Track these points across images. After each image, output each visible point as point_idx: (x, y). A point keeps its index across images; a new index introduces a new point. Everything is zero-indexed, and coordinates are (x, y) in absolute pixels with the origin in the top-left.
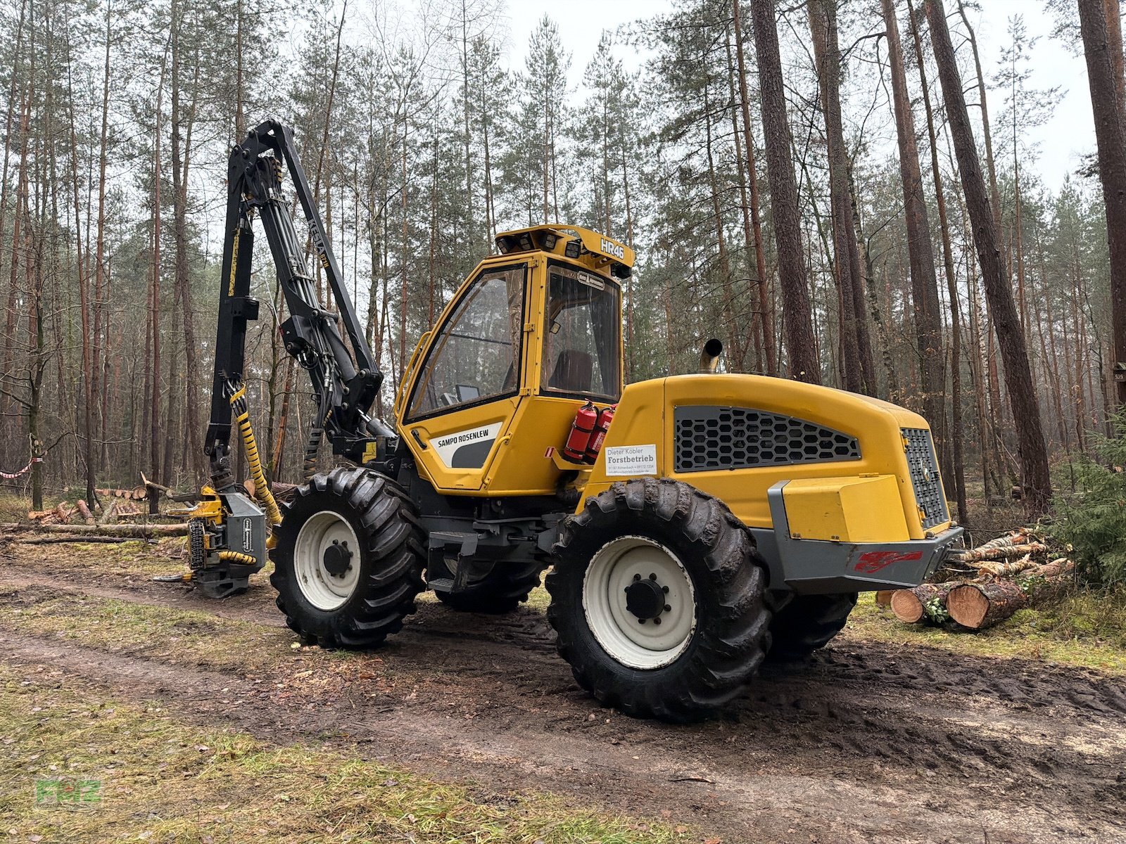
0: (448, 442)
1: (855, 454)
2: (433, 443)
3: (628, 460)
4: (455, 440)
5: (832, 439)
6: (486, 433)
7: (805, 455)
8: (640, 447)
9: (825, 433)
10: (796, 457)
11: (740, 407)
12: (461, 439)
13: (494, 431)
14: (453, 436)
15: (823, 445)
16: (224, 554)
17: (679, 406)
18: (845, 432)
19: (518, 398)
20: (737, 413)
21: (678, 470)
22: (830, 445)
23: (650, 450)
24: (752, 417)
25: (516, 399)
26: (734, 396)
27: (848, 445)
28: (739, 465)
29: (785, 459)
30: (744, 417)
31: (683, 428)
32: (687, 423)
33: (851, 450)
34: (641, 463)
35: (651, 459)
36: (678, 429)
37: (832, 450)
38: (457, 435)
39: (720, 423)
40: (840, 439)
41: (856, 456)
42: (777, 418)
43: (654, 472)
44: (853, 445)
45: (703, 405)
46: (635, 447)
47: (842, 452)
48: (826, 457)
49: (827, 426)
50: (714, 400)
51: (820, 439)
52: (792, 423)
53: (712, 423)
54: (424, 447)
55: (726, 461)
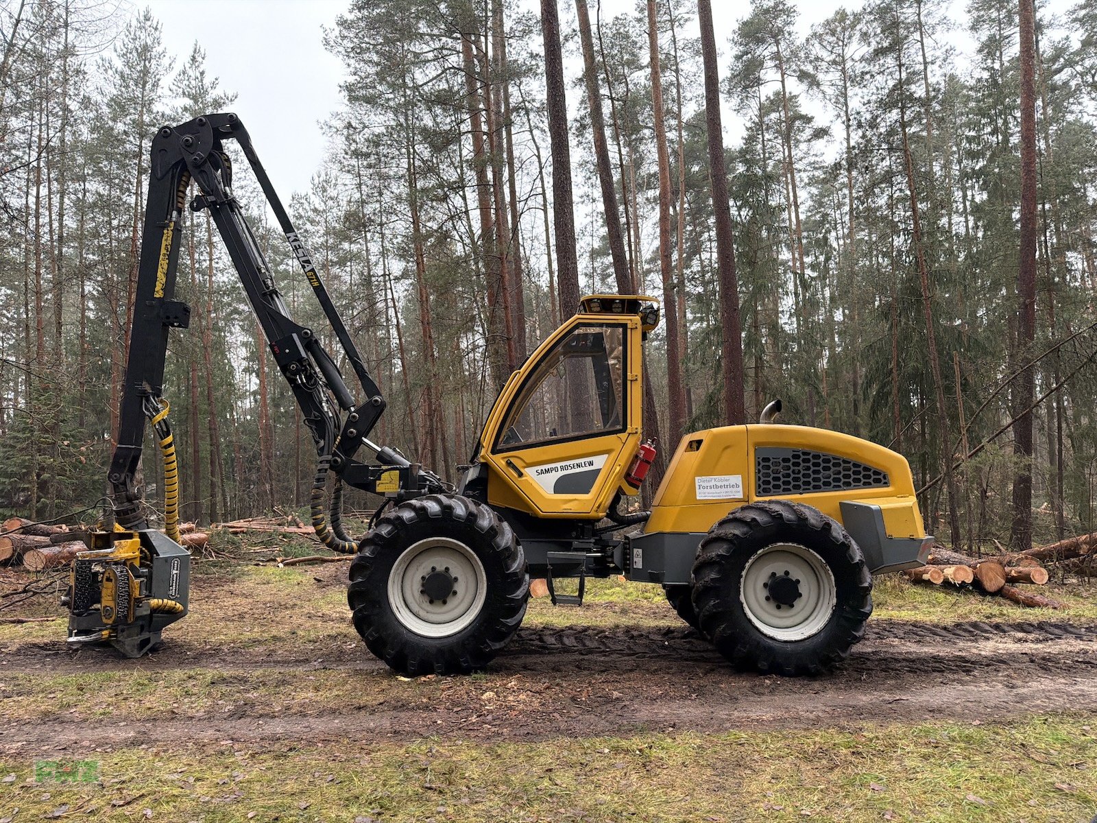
0: (547, 471)
1: (885, 483)
2: (530, 473)
3: (717, 487)
4: (556, 469)
5: (871, 473)
6: (591, 464)
7: (853, 484)
8: (727, 477)
9: (866, 469)
10: (848, 485)
11: (807, 450)
12: (562, 468)
13: (599, 462)
14: (553, 465)
15: (864, 477)
16: (154, 602)
17: (759, 448)
18: (879, 468)
19: (625, 435)
20: (804, 454)
21: (758, 494)
22: (869, 477)
23: (737, 479)
24: (816, 457)
25: (623, 436)
26: (803, 441)
27: (881, 477)
28: (807, 491)
29: (839, 486)
30: (810, 457)
31: (762, 464)
32: (766, 460)
33: (883, 481)
34: (729, 489)
35: (737, 486)
36: (759, 464)
37: (871, 481)
38: (558, 465)
39: (792, 461)
40: (876, 473)
41: (886, 484)
42: (834, 458)
43: (740, 496)
44: (885, 477)
45: (779, 447)
46: (723, 477)
47: (877, 481)
48: (867, 485)
49: (869, 464)
50: (788, 444)
51: (863, 473)
52: (845, 462)
53: (786, 460)
54: (521, 475)
55: (797, 487)
